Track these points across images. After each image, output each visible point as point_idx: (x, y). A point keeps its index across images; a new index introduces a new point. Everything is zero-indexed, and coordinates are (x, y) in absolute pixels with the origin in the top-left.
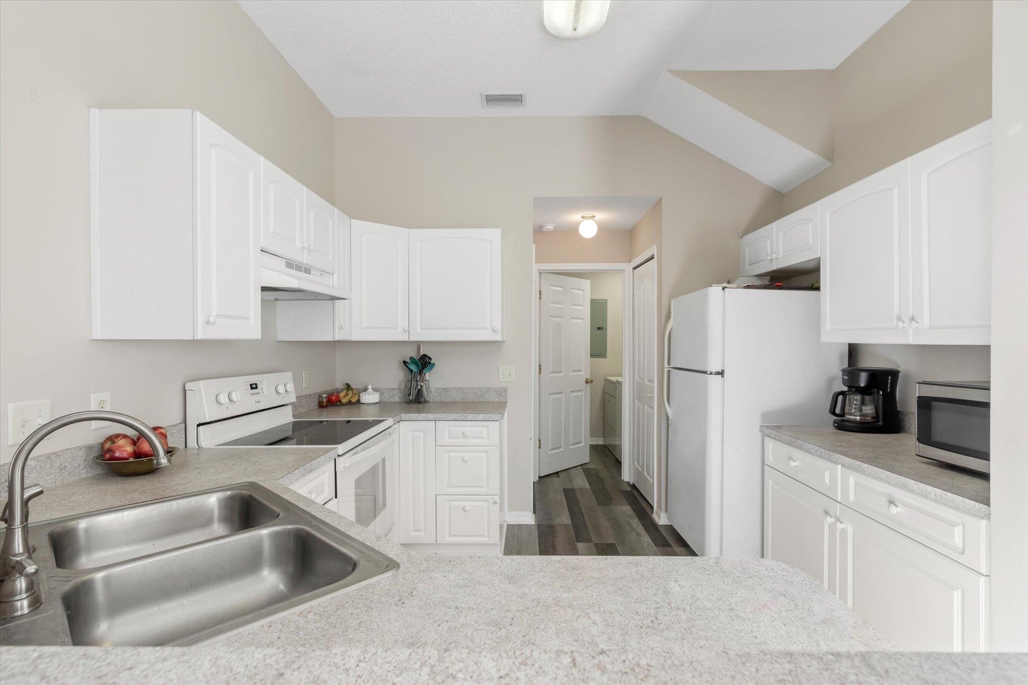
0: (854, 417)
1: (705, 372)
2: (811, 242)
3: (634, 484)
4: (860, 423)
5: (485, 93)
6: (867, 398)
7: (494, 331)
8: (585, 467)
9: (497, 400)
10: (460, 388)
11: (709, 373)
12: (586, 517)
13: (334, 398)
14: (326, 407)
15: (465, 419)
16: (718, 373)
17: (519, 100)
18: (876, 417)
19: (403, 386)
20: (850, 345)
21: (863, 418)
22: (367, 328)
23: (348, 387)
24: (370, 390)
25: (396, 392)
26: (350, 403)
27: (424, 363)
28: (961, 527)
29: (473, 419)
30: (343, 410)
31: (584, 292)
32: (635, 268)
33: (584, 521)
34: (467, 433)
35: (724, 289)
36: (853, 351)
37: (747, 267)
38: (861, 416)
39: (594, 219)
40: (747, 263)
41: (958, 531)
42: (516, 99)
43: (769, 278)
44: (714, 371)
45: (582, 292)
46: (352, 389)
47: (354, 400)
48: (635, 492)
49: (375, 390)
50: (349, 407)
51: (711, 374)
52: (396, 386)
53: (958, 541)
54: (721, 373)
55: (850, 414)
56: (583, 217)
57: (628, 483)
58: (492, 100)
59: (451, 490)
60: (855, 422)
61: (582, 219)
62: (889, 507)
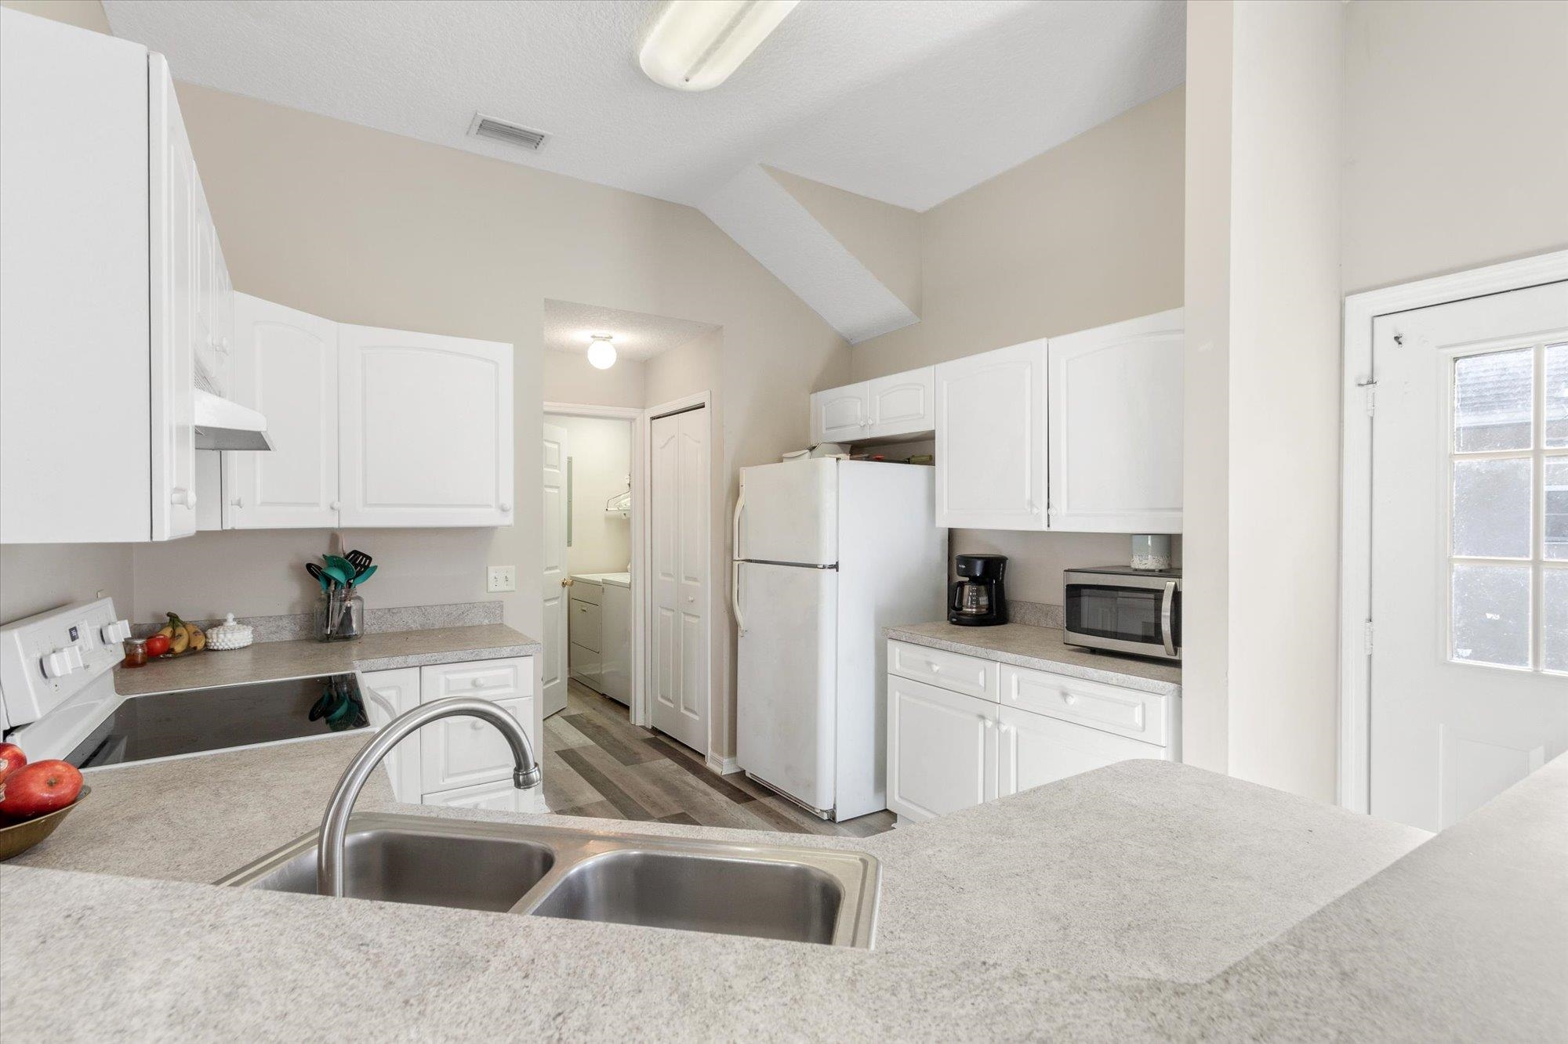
0: (970, 610)
1: (815, 566)
2: (922, 412)
3: (653, 727)
4: (976, 615)
5: (483, 115)
6: (983, 588)
7: (504, 510)
8: (564, 713)
9: (486, 622)
10: (418, 607)
11: (822, 567)
12: (620, 785)
13: (158, 644)
14: (143, 664)
15: (478, 658)
16: (831, 567)
17: (533, 141)
18: (990, 607)
19: (298, 611)
20: (950, 529)
21: (979, 610)
22: (263, 504)
23: (173, 619)
24: (231, 622)
25: (285, 622)
26: (191, 651)
27: (358, 565)
28: (1140, 707)
29: (491, 657)
30: (180, 668)
31: (559, 446)
32: (653, 418)
33: (622, 792)
34: (482, 681)
35: (838, 459)
36: (952, 533)
37: (824, 432)
38: (976, 608)
39: (611, 340)
40: (824, 428)
41: (1138, 710)
42: (531, 140)
43: (850, 446)
44: (828, 563)
45: (556, 446)
46: (184, 625)
47: (200, 645)
48: (660, 738)
49: (240, 621)
50: (189, 660)
51: (824, 567)
52: (283, 610)
53: (1138, 720)
54: (836, 567)
55: (967, 608)
56: (593, 337)
57: (643, 727)
58: (489, 128)
59: (449, 781)
60: (971, 614)
61: (592, 339)
62: (1065, 700)
